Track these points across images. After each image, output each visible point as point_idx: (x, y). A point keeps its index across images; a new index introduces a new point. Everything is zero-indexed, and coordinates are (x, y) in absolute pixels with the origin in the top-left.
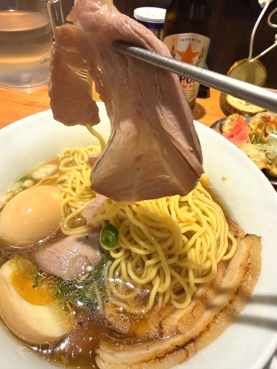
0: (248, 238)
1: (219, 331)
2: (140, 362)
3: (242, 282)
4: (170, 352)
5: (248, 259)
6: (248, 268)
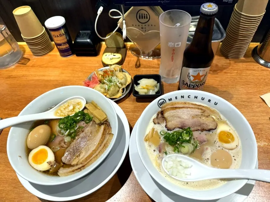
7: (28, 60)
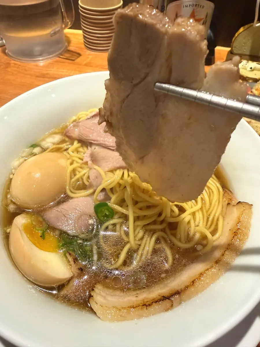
0: (240, 205)
1: (204, 287)
2: (128, 307)
3: (230, 245)
4: (156, 301)
5: (238, 225)
6: (237, 233)
7: (78, 55)
